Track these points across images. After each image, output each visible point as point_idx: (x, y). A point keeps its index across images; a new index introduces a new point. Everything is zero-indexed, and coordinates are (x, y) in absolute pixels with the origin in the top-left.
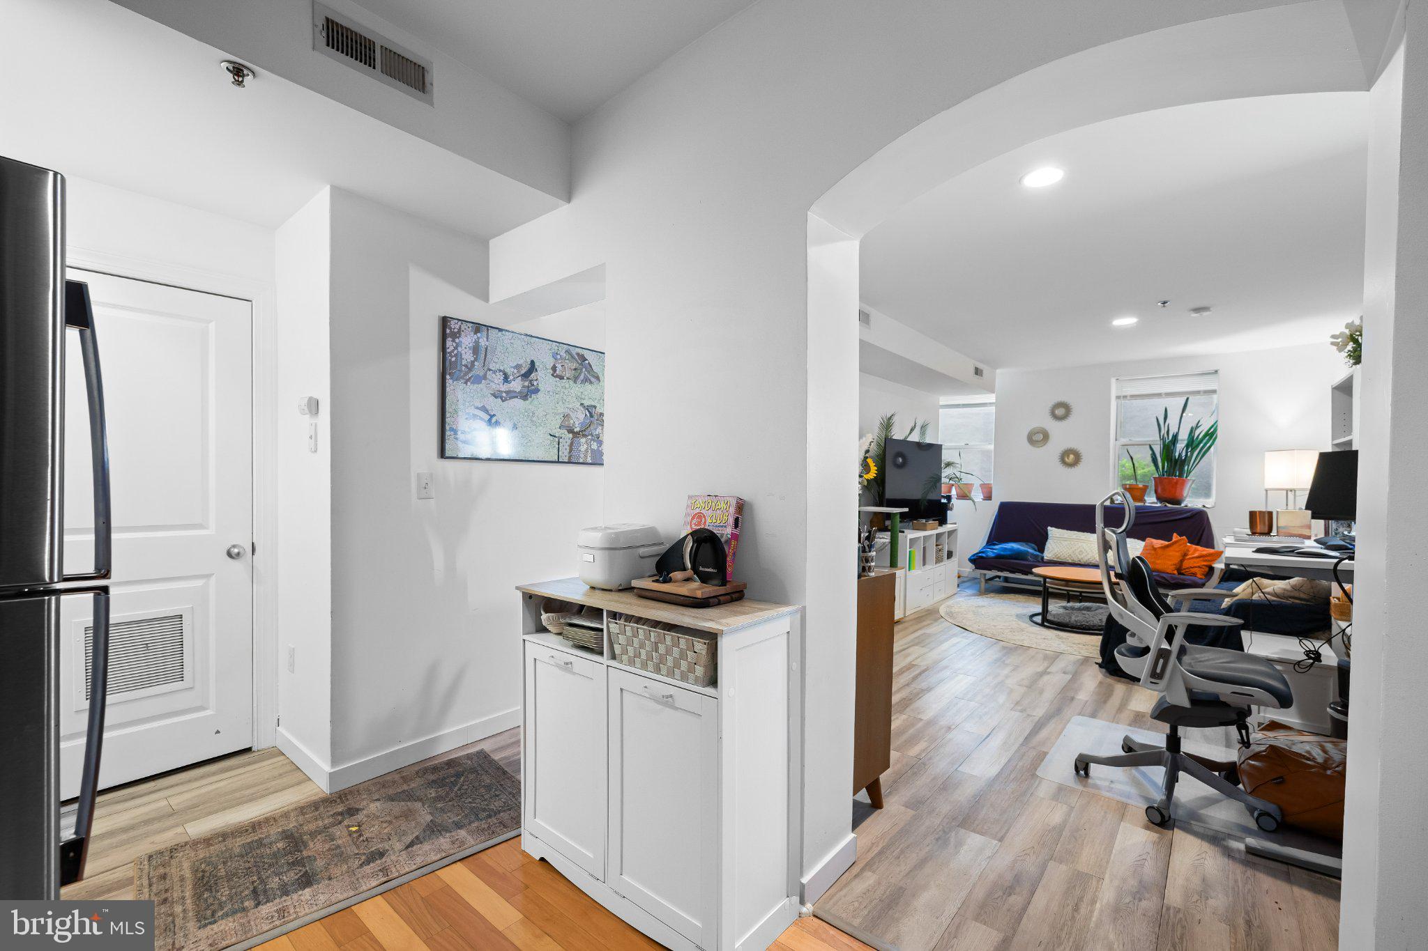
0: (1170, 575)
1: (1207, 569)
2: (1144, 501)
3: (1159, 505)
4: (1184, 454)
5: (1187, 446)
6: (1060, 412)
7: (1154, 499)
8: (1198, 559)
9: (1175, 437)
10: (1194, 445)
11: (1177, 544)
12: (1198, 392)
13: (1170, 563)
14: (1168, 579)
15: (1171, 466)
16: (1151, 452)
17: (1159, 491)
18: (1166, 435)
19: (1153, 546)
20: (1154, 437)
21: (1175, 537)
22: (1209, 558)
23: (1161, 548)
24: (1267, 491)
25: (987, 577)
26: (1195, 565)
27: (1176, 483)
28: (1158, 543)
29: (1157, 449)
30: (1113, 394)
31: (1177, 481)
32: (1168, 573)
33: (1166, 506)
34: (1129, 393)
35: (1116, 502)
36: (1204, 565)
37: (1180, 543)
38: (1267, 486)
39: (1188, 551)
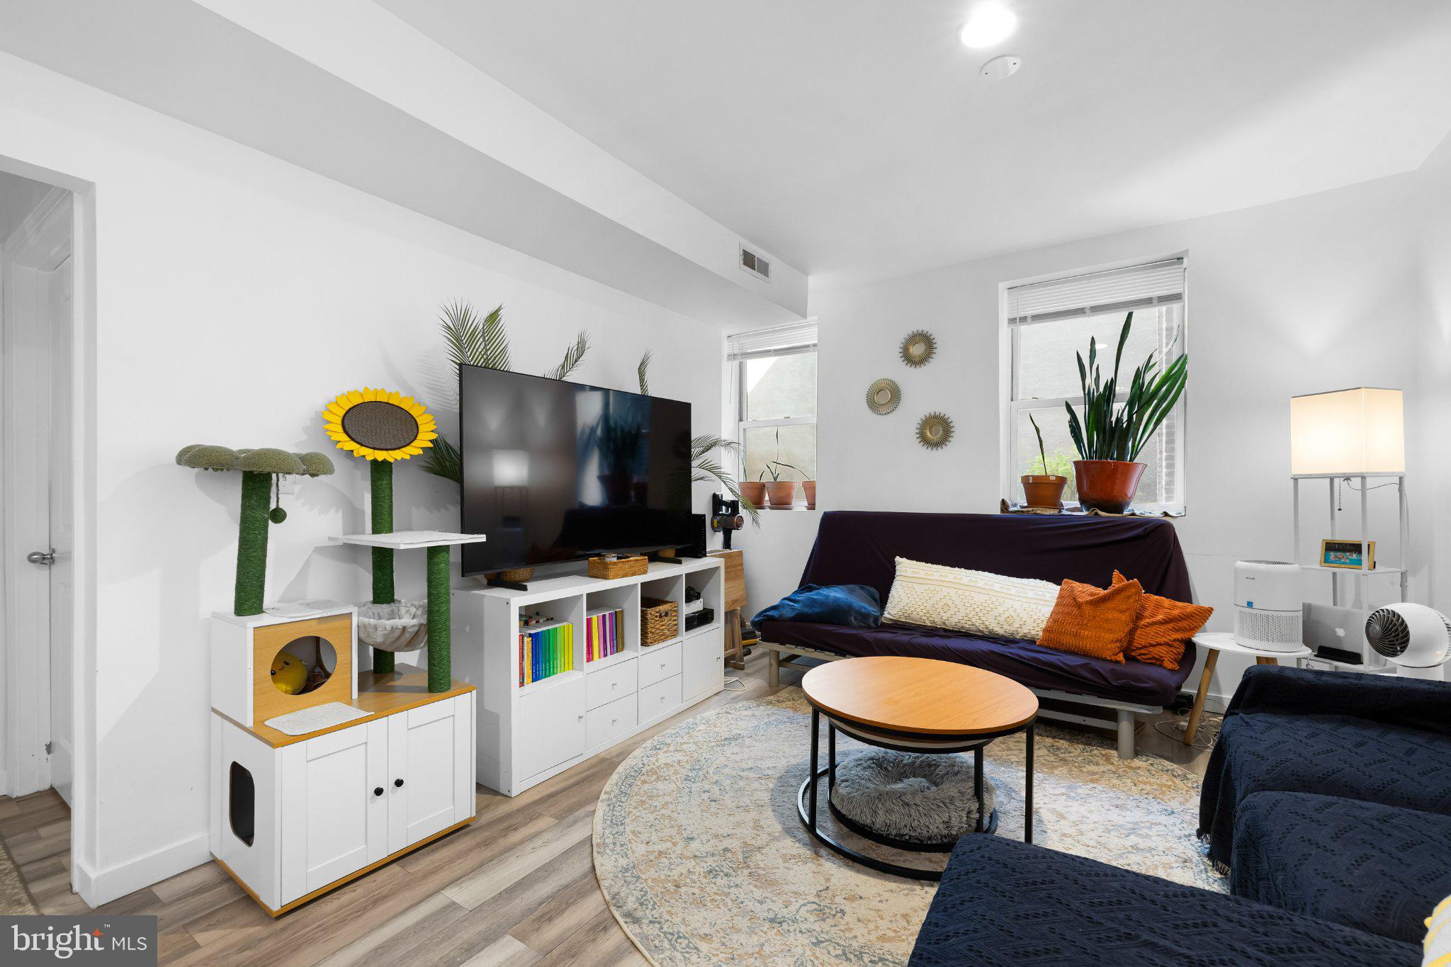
0: (1110, 666)
1: (1182, 649)
2: (1060, 507)
3: (1085, 513)
4: (1125, 418)
5: (1131, 403)
6: (917, 350)
7: (1077, 504)
8: (1163, 628)
9: (1111, 387)
10: (1145, 398)
11: (1123, 595)
12: (1148, 302)
13: (1111, 637)
14: (1107, 675)
15: (1104, 441)
16: (1068, 417)
17: (1085, 488)
18: (1093, 386)
19: (1075, 599)
20: (1074, 391)
21: (1118, 579)
22: (1184, 624)
23: (1090, 603)
24: (1296, 480)
25: (782, 657)
26: (1159, 640)
27: (1115, 471)
28: (1085, 591)
29: (1080, 412)
30: (1004, 316)
31: (1116, 466)
32: (1104, 660)
33: (1096, 514)
34: (1030, 312)
35: (1012, 509)
36: (1174, 640)
37: (1128, 593)
38: (1296, 471)
39: (1143, 608)
